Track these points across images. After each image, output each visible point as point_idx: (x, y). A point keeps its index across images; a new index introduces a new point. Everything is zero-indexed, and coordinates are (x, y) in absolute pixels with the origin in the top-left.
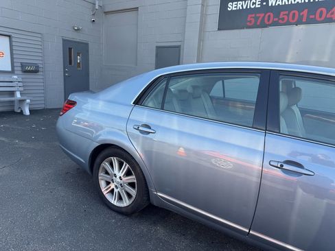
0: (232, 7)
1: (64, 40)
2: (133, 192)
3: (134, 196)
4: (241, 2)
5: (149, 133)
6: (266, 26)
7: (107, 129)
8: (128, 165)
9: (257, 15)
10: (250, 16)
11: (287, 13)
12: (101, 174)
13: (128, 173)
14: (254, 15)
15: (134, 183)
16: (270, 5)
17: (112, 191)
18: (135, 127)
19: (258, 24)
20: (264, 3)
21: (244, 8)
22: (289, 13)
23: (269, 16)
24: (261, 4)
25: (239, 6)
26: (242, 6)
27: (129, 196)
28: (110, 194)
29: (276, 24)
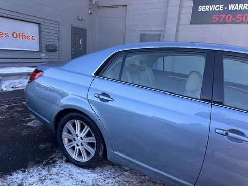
0: (201, 8)
1: (72, 27)
2: (92, 151)
3: (93, 154)
4: (208, 6)
5: (109, 100)
6: (226, 23)
7: (70, 96)
8: (89, 128)
9: (220, 16)
10: (215, 16)
11: (242, 15)
12: (64, 133)
13: (89, 135)
14: (218, 15)
15: (94, 143)
16: (230, 9)
17: (73, 148)
18: (96, 95)
19: (221, 21)
20: (226, 8)
21: (211, 10)
22: (243, 16)
23: (229, 17)
24: (224, 8)
25: (207, 8)
26: (209, 9)
27: (88, 153)
28: (71, 150)
29: (233, 22)
